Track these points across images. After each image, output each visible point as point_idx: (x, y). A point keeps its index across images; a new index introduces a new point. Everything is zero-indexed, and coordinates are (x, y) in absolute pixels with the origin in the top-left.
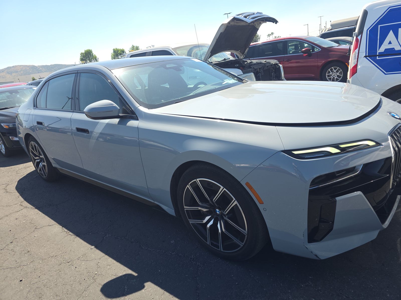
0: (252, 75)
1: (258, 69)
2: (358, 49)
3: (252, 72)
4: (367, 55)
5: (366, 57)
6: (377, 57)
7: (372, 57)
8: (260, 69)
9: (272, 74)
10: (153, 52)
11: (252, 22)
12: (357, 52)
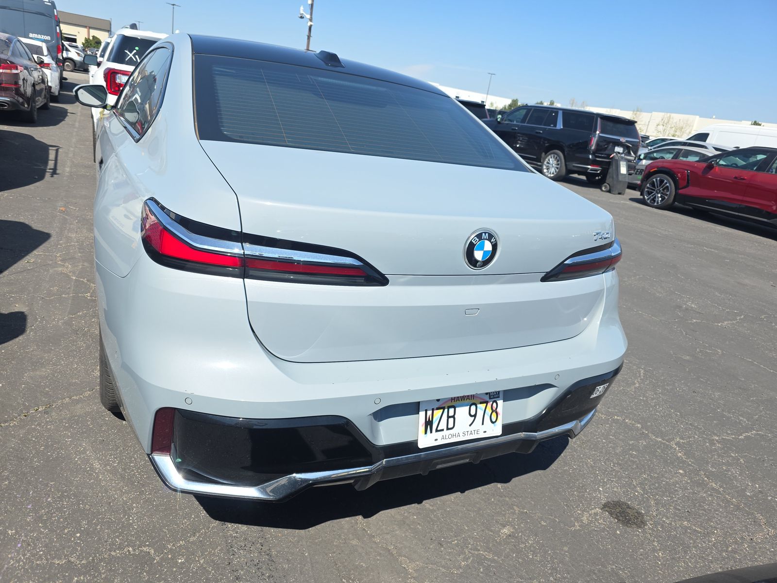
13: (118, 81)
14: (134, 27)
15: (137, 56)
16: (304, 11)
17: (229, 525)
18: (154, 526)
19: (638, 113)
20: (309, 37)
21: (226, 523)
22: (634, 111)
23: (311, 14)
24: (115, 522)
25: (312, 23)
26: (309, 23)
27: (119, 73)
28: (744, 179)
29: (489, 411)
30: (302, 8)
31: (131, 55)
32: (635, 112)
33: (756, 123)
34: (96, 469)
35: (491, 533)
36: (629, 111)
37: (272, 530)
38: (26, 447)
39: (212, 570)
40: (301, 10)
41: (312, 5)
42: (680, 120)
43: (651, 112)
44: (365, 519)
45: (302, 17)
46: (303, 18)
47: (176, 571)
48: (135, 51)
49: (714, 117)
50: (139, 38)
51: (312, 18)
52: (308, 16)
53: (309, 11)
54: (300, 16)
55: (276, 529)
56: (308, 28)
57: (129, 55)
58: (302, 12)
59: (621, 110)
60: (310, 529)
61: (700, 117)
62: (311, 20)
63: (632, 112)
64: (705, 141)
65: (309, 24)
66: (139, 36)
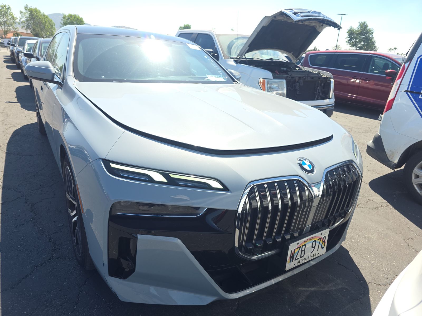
0: (283, 82)
1: (297, 78)
2: (400, 80)
3: (285, 79)
4: (409, 90)
5: (407, 91)
6: (420, 95)
7: (415, 95)
8: (300, 78)
9: (317, 88)
10: (199, 34)
11: (299, 21)
12: (399, 84)
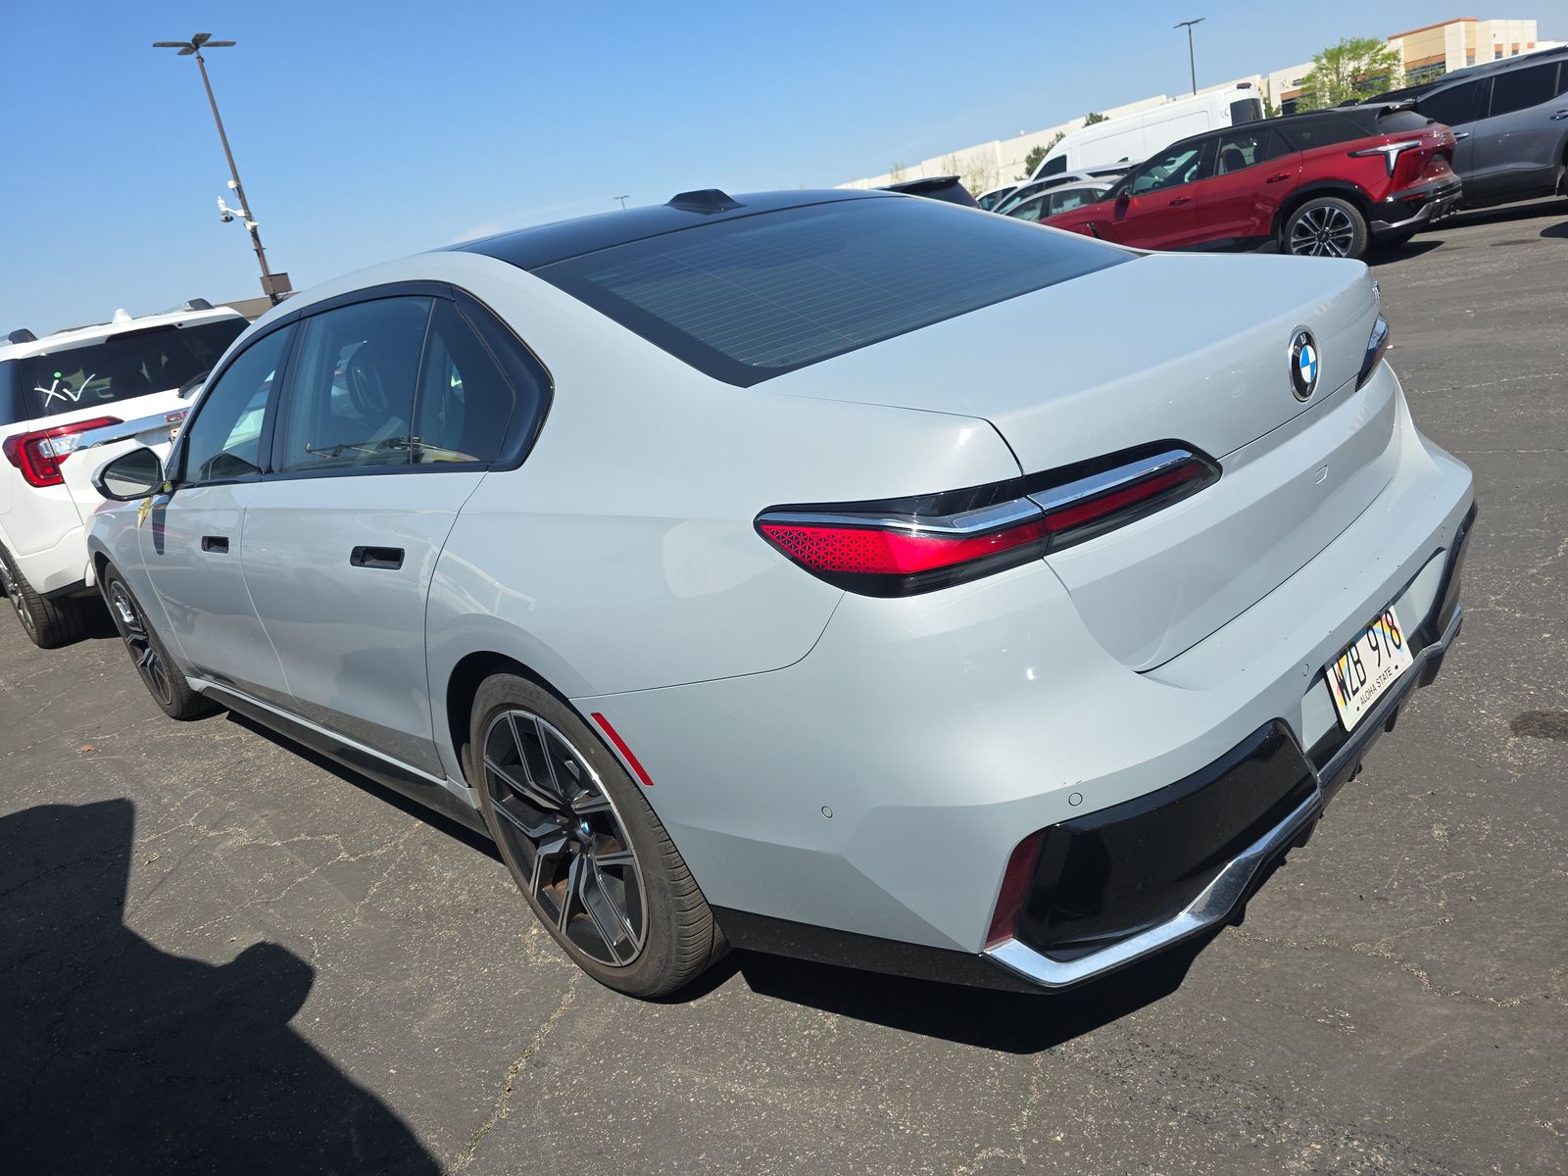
13: (46, 454)
14: (22, 336)
15: (65, 390)
16: (226, 206)
17: (1062, 1048)
18: (953, 1117)
19: (900, 172)
20: (260, 252)
21: (1053, 1048)
22: (891, 172)
23: (245, 206)
24: (883, 1147)
25: (254, 224)
26: (249, 225)
27: (42, 438)
28: (1188, 200)
29: (1387, 631)
30: (221, 202)
31: (52, 393)
32: (895, 174)
33: (1095, 119)
34: (745, 1093)
35: (1424, 847)
36: (882, 174)
37: (1132, 1017)
38: (579, 1133)
39: (1123, 1121)
40: (221, 206)
41: (239, 189)
42: (972, 159)
43: (920, 163)
44: (1240, 927)
45: (228, 219)
46: (232, 219)
47: (1072, 1155)
48: (56, 382)
49: (1022, 132)
50: (43, 354)
51: (249, 213)
52: (241, 213)
53: (239, 201)
54: (223, 217)
55: (1136, 1013)
56: (250, 235)
57: (48, 395)
58: (224, 209)
59: (869, 178)
60: (1183, 984)
61: (1001, 140)
62: (249, 217)
63: (889, 175)
64: (1065, 170)
65: (249, 228)
66: (42, 350)
